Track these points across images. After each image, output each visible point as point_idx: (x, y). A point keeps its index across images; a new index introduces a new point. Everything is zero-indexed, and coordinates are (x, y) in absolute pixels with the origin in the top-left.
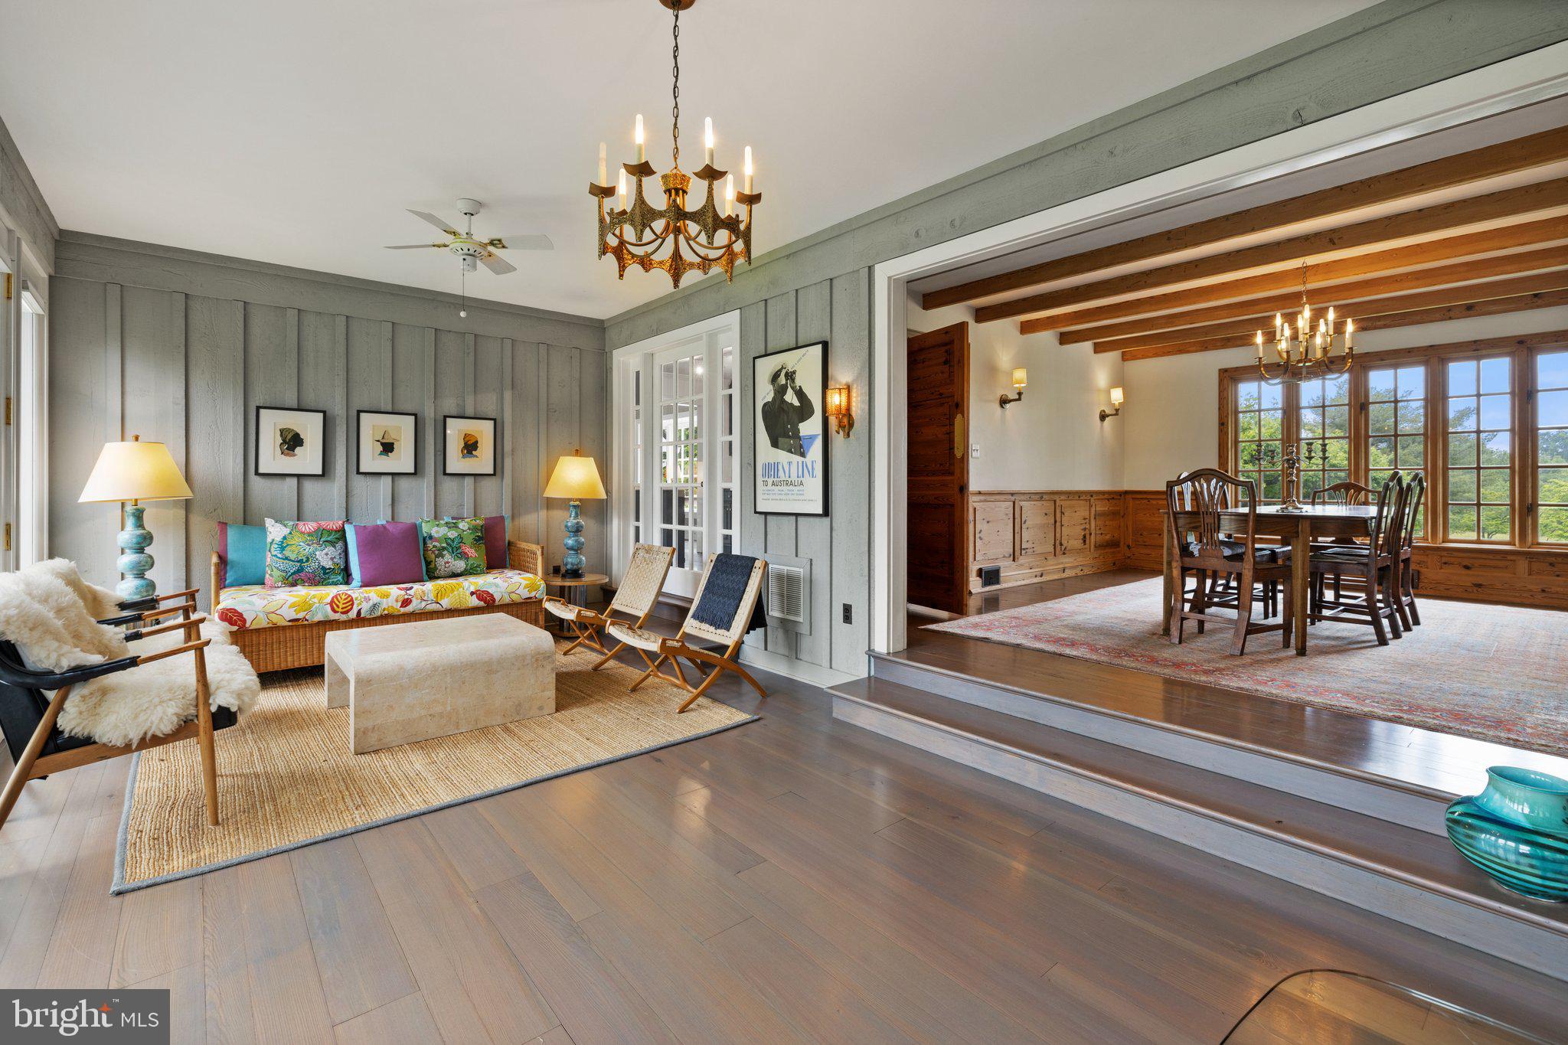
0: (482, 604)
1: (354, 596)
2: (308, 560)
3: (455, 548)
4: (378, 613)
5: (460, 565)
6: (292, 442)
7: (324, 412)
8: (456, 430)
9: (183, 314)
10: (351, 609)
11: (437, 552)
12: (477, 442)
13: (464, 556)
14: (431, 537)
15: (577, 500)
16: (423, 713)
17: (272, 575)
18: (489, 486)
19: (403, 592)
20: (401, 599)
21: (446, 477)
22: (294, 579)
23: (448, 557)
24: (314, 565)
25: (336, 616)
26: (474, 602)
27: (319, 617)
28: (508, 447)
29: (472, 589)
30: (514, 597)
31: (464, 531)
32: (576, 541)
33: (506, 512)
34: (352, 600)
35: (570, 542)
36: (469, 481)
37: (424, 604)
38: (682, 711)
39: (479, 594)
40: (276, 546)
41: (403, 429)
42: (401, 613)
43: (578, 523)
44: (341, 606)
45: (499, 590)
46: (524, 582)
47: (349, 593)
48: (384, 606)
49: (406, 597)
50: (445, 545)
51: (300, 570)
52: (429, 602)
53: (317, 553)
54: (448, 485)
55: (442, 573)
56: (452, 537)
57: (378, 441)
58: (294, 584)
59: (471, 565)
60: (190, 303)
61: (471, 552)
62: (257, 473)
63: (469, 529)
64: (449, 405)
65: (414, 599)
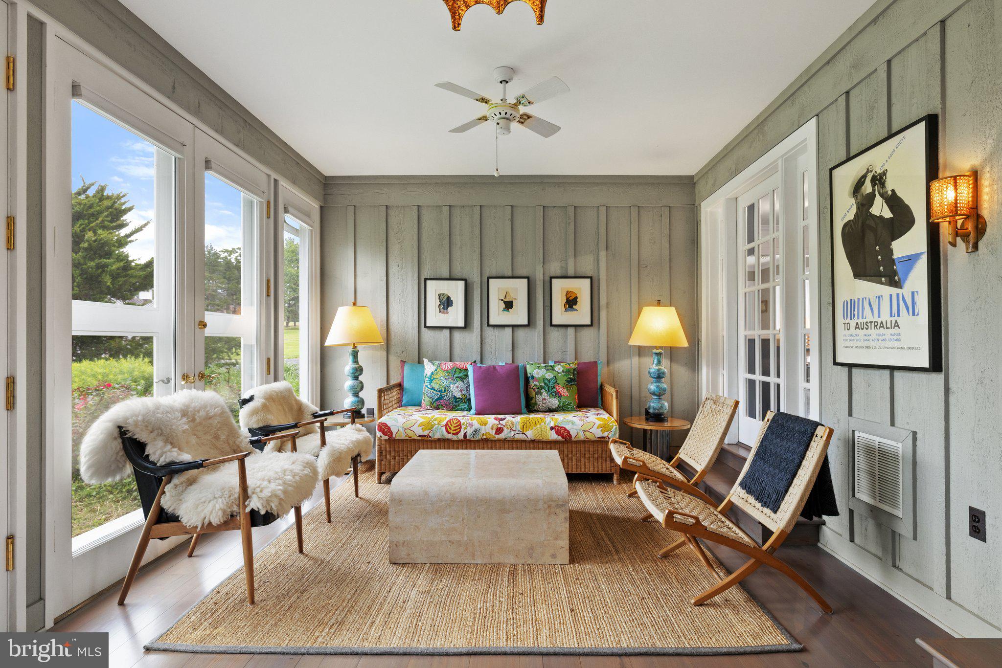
0: (560, 438)
1: (462, 421)
2: (445, 391)
3: (551, 387)
4: (479, 437)
5: (554, 402)
6: (446, 303)
7: (465, 280)
8: (560, 287)
9: (385, 220)
10: (460, 431)
11: (537, 390)
12: (576, 298)
13: (557, 395)
14: (533, 377)
15: (660, 348)
16: (444, 538)
17: (426, 401)
18: (587, 335)
19: (497, 422)
20: (495, 427)
21: (552, 328)
22: (437, 404)
23: (545, 395)
24: (449, 395)
25: (450, 436)
26: (553, 436)
27: (437, 436)
28: (603, 301)
29: (552, 425)
30: (588, 435)
31: (559, 373)
32: (658, 387)
33: (602, 359)
34: (460, 425)
35: (653, 387)
36: (571, 331)
37: (513, 433)
38: (700, 603)
39: (557, 429)
40: (428, 379)
41: (518, 289)
42: (496, 439)
43: (659, 370)
44: (452, 428)
45: (575, 427)
46: (598, 423)
47: (459, 418)
48: (483, 432)
49: (499, 426)
50: (543, 384)
51: (440, 398)
52: (517, 432)
53: (451, 386)
54: (555, 335)
55: (541, 408)
56: (549, 378)
57: (502, 300)
58: (437, 408)
59: (564, 403)
60: (390, 212)
61: (564, 392)
62: (426, 327)
63: (563, 371)
64: (555, 268)
65: (505, 429)
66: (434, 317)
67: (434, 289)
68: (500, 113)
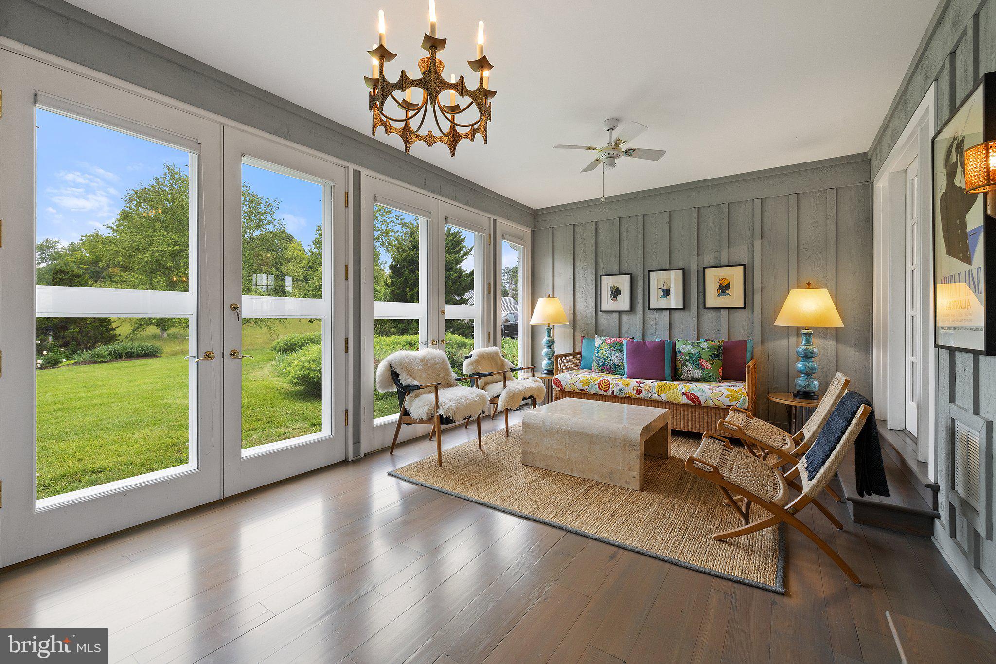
0: (690, 402)
1: (611, 382)
2: (607, 359)
3: (695, 360)
4: (623, 395)
5: (698, 373)
6: (616, 293)
7: (630, 274)
8: (713, 277)
9: (573, 235)
10: (609, 389)
11: (682, 362)
12: (729, 284)
13: (701, 367)
14: (680, 352)
15: (809, 328)
17: (594, 366)
18: (741, 318)
19: (637, 385)
20: (636, 389)
21: (706, 310)
22: (603, 369)
23: (689, 366)
24: (611, 362)
25: (601, 392)
26: (684, 400)
27: (593, 391)
28: (757, 285)
29: (684, 390)
30: (717, 402)
31: (703, 349)
32: (804, 365)
33: (757, 337)
34: (609, 384)
35: (800, 366)
36: (724, 313)
37: (650, 395)
39: (687, 395)
40: (596, 350)
42: (637, 398)
43: (806, 349)
44: (603, 386)
45: (704, 394)
46: (727, 392)
47: (609, 380)
48: (626, 391)
49: (639, 388)
50: (688, 358)
51: (604, 364)
52: (653, 394)
53: (612, 355)
54: (708, 317)
55: (686, 378)
56: (694, 353)
57: (661, 289)
58: (602, 372)
59: (706, 374)
60: (576, 228)
61: (707, 365)
62: (601, 311)
63: (708, 348)
64: (709, 259)
65: (643, 390)
66: (608, 304)
67: (607, 282)
68: (609, 154)
